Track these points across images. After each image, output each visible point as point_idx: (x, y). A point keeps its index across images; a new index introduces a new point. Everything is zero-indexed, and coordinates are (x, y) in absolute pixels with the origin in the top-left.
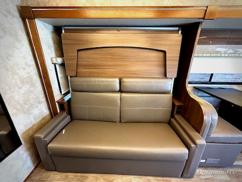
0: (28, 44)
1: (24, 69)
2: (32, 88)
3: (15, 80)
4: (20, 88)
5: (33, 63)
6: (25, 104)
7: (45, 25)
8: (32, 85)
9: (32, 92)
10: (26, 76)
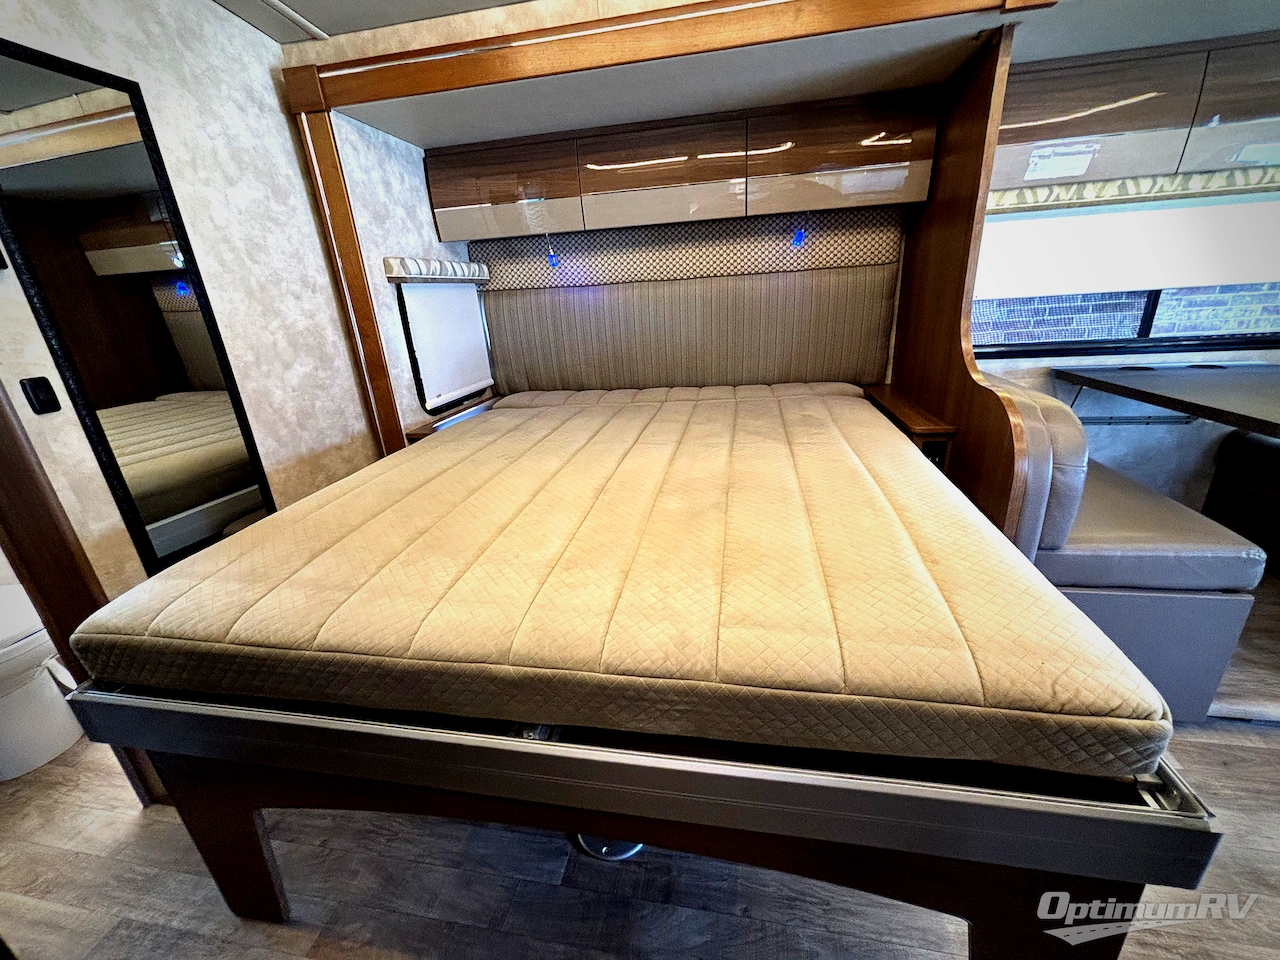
0: (308, 206)
1: (298, 298)
2: (321, 374)
3: (272, 334)
4: (287, 366)
5: (324, 279)
6: (302, 426)
7: (361, 132)
8: (321, 359)
9: (321, 387)
10: (302, 323)
